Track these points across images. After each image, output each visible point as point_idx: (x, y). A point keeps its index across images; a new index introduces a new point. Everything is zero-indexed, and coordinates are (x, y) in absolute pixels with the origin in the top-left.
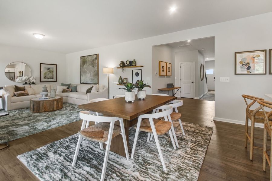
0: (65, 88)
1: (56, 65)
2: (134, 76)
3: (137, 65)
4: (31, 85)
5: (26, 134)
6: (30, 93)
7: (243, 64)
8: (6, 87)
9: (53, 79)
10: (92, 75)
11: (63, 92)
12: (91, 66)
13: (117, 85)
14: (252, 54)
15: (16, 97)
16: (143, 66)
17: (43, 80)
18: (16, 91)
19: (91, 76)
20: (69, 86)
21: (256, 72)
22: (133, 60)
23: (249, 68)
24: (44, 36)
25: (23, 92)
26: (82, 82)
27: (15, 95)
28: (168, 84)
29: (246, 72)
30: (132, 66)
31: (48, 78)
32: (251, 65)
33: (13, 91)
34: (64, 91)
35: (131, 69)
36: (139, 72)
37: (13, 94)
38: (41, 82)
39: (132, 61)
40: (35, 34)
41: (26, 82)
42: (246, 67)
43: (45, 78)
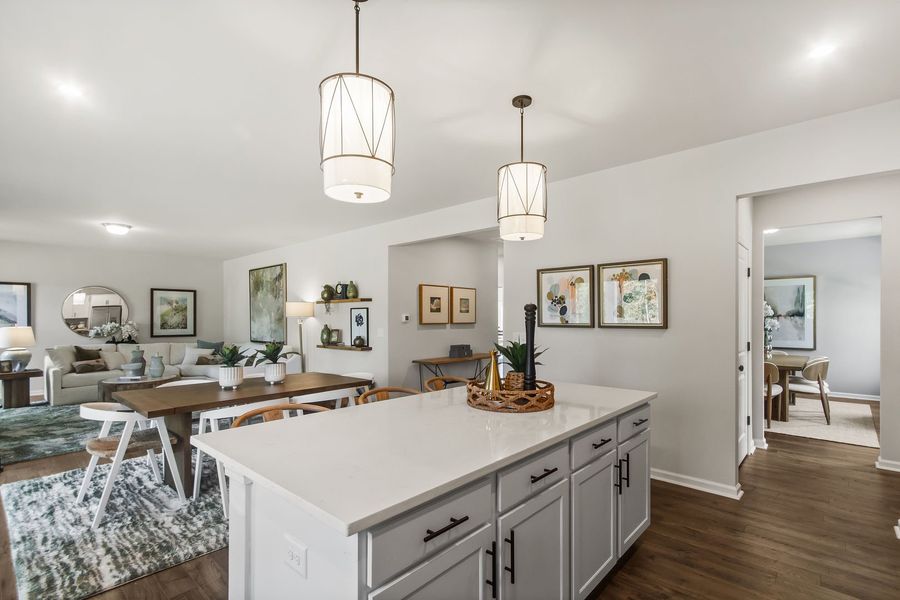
0: (207, 352)
1: (195, 292)
2: (354, 323)
3: (361, 296)
4: (119, 345)
5: (47, 452)
6: (111, 365)
7: (554, 301)
8: (58, 350)
9: (186, 328)
10: (273, 319)
11: (197, 364)
12: (270, 296)
13: (318, 346)
14: (567, 275)
15: (75, 374)
16: (370, 300)
17: (158, 331)
18: (77, 360)
19: (271, 322)
20: (218, 348)
21: (577, 321)
22: (348, 283)
23: (563, 311)
24: (130, 227)
25: (92, 362)
26: (254, 336)
27: (73, 370)
28: (452, 347)
29: (557, 320)
30: (347, 298)
31: (172, 327)
32: (568, 303)
33: (69, 360)
34: (202, 361)
35: (346, 306)
36: (363, 313)
37: (68, 368)
38: (152, 336)
39: (347, 285)
40: (108, 224)
41: (114, 338)
42: (559, 307)
43: (163, 326)
